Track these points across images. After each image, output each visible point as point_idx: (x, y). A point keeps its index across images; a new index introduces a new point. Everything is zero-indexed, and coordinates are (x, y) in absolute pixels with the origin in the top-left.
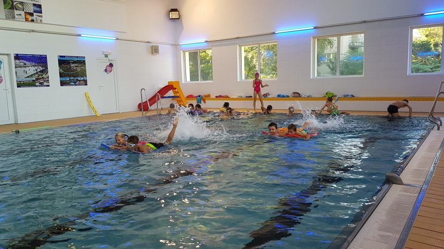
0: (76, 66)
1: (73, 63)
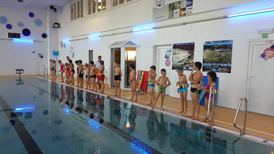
0: (220, 52)
1: (217, 48)
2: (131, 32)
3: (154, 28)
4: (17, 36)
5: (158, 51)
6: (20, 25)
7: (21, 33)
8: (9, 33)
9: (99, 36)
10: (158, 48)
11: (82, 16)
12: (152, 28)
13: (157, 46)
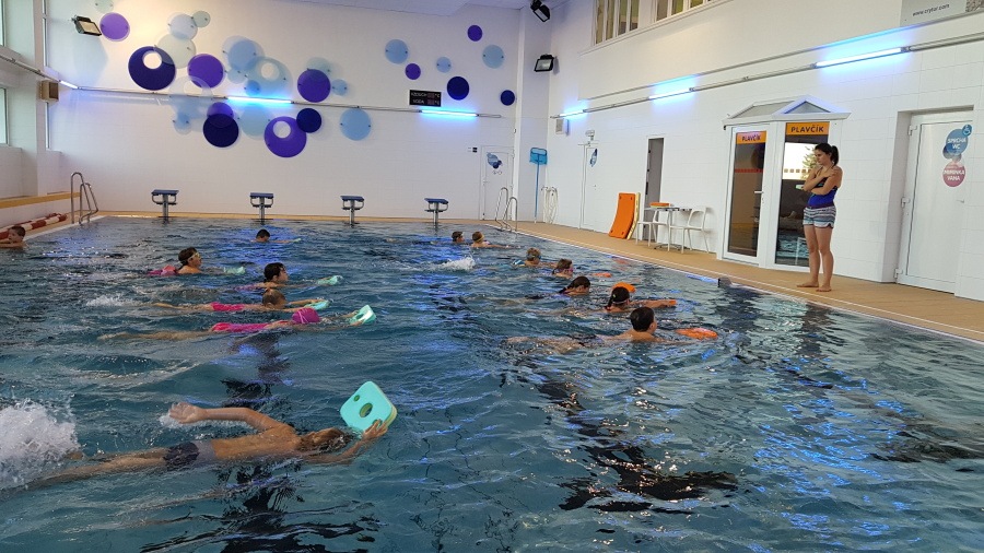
2: (814, 67)
3: (904, 50)
4: (432, 99)
5: (916, 134)
6: (443, 65)
7: (444, 90)
8: (411, 91)
9: (692, 90)
10: (917, 120)
11: (634, 26)
12: (899, 50)
13: (913, 113)
